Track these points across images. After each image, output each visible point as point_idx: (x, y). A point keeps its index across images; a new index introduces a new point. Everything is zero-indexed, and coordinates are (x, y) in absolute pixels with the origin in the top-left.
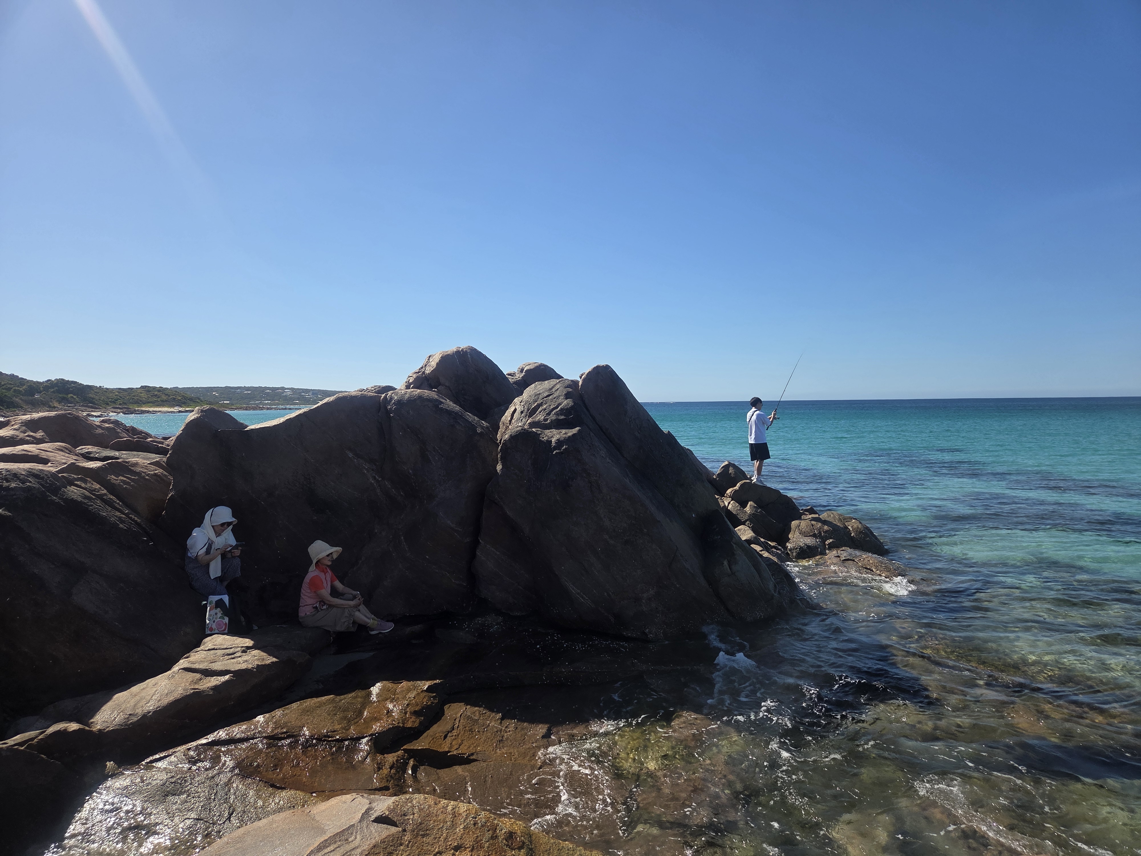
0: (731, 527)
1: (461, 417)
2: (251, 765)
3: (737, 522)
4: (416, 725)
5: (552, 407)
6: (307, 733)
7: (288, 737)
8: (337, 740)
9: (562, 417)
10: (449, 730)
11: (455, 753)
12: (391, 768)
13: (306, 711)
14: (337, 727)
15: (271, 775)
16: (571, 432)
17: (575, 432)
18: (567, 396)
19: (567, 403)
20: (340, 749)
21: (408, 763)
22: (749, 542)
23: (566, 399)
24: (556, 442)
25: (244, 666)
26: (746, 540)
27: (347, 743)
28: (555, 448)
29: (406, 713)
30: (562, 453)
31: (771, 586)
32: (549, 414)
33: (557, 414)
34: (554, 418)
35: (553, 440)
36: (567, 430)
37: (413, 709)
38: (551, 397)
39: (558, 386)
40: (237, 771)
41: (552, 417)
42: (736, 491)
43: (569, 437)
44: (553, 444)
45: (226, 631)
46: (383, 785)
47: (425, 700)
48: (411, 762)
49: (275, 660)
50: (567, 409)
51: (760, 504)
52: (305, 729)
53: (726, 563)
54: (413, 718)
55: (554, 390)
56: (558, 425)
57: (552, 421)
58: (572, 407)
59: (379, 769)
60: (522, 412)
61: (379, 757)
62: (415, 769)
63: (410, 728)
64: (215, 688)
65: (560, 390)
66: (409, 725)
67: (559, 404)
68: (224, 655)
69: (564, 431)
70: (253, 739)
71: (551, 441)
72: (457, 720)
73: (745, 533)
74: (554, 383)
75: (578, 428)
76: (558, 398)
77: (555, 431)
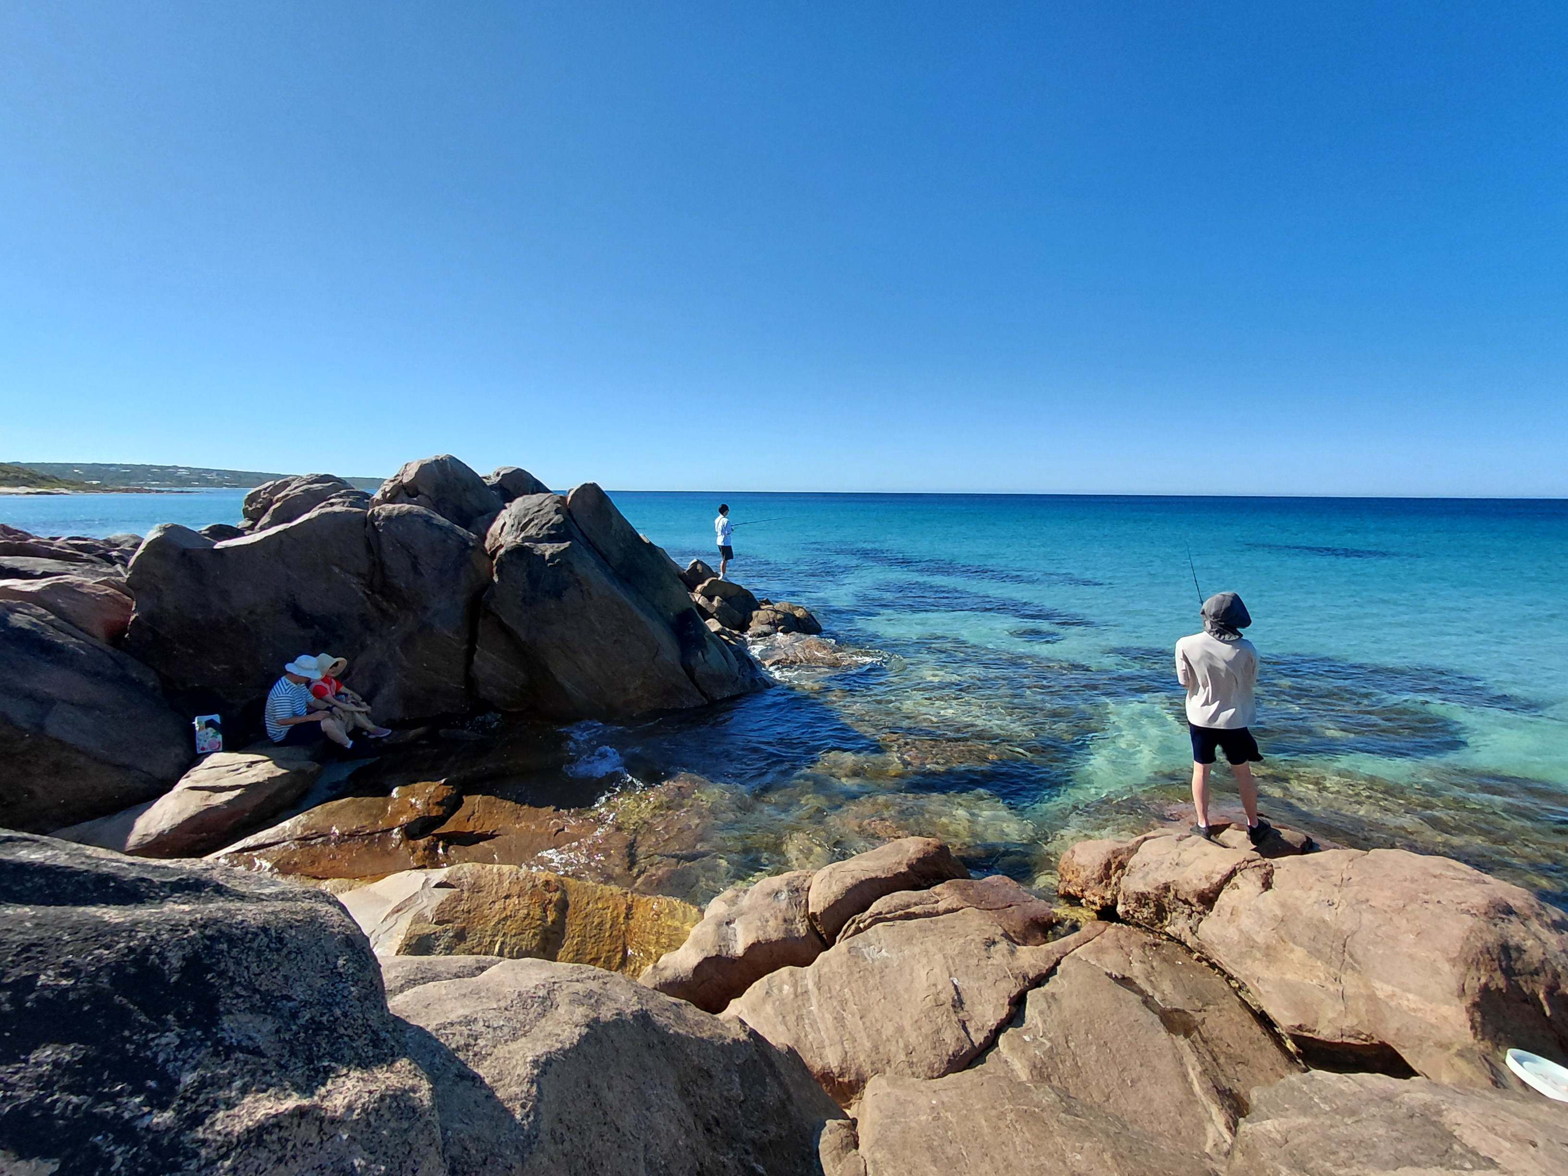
0: (702, 620)
1: (453, 531)
2: (288, 863)
3: (707, 615)
4: (441, 813)
5: (543, 522)
6: (337, 831)
7: (320, 836)
8: (368, 834)
9: (553, 532)
10: (471, 813)
11: (480, 831)
12: (425, 850)
13: (331, 813)
14: (365, 823)
15: (310, 870)
16: (563, 546)
17: (566, 546)
18: (557, 511)
19: (557, 518)
20: (372, 842)
21: (438, 845)
22: (718, 633)
23: (557, 514)
24: (549, 556)
25: (254, 780)
26: (715, 632)
27: (377, 835)
28: (548, 561)
29: (429, 805)
30: (555, 566)
31: (736, 671)
32: (540, 529)
33: (548, 529)
34: (546, 532)
35: (547, 554)
36: (559, 544)
37: (435, 801)
38: (541, 513)
39: (547, 502)
40: (276, 870)
41: (544, 531)
42: (705, 587)
43: (561, 550)
44: (547, 557)
45: (221, 749)
46: (420, 864)
47: (445, 792)
48: (441, 844)
49: (285, 771)
50: (558, 524)
51: (725, 599)
52: (334, 828)
53: (700, 654)
54: (437, 808)
55: (543, 505)
56: (550, 539)
57: (544, 536)
58: (563, 523)
59: (414, 852)
60: (512, 526)
61: (412, 842)
62: (445, 849)
63: (435, 817)
64: (228, 802)
65: (549, 504)
66: (434, 814)
67: (550, 520)
68: (228, 771)
69: (556, 545)
70: (283, 842)
71: (544, 556)
72: (477, 806)
73: (713, 625)
74: (543, 499)
75: (569, 543)
76: (548, 512)
77: (547, 545)
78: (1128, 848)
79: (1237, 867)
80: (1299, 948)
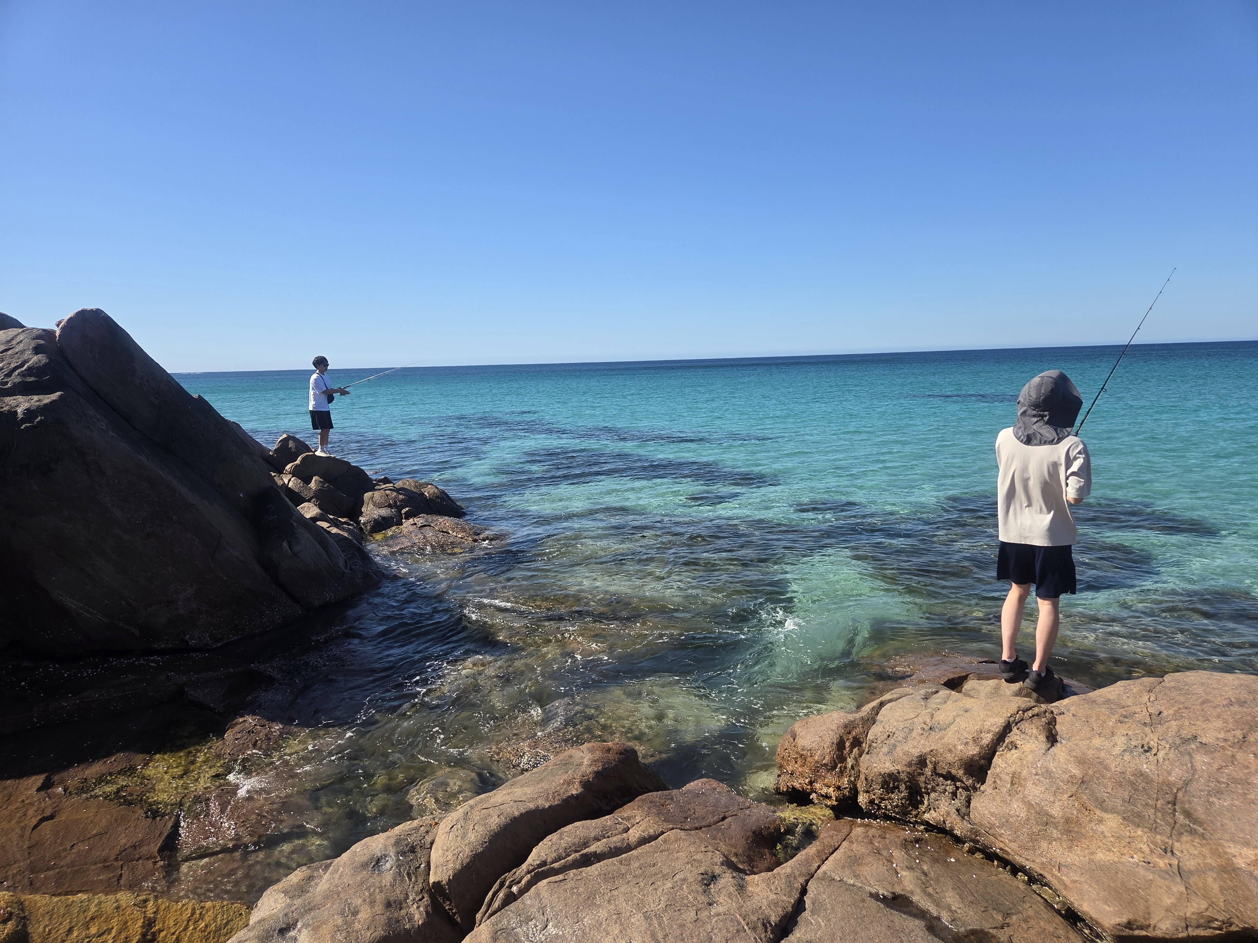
0: (290, 503)
3: (298, 499)
5: (13, 366)
9: (32, 379)
16: (48, 398)
17: (54, 399)
18: (37, 350)
19: (35, 359)
22: (314, 519)
23: (36, 354)
24: (24, 414)
26: (311, 518)
28: (23, 421)
30: (35, 427)
31: (341, 563)
32: (9, 375)
33: (22, 374)
34: (18, 380)
35: (19, 410)
36: (41, 397)
38: (10, 352)
39: (21, 337)
41: (15, 378)
42: (297, 466)
43: (46, 405)
44: (20, 415)
50: (39, 368)
51: (326, 477)
53: (285, 544)
55: (14, 342)
56: (24, 389)
57: (15, 385)
58: (46, 365)
65: (24, 343)
67: (25, 362)
69: (36, 398)
71: (16, 412)
73: (309, 510)
74: (14, 333)
75: (58, 393)
76: (22, 352)
77: (20, 398)
78: (862, 718)
79: (1012, 719)
80: (1110, 816)
